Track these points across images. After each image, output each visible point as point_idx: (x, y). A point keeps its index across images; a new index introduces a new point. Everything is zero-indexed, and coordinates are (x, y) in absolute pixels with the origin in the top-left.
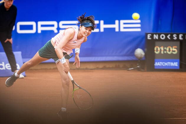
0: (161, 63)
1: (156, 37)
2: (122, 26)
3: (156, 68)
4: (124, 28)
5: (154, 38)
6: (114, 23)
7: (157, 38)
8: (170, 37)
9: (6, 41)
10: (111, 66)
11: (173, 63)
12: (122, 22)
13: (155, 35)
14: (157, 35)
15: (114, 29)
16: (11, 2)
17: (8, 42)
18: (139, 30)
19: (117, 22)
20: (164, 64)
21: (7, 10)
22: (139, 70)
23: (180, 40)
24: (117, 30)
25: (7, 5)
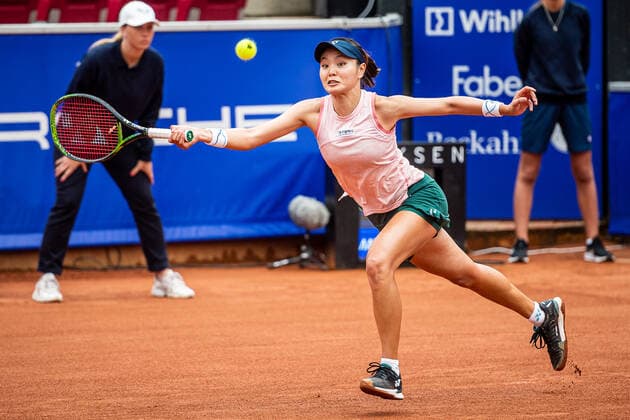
2: (242, 124)
6: (218, 117)
9: (135, 171)
10: (210, 257)
16: (146, 33)
17: (142, 174)
19: (226, 111)
21: (132, 65)
22: (302, 265)
23: (433, 164)
25: (133, 46)
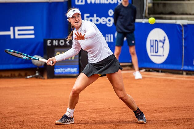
0: (61, 69)
1: (55, 43)
2: (17, 33)
3: (56, 75)
4: (19, 35)
5: (54, 44)
6: (9, 30)
7: (57, 44)
8: (69, 42)
10: (7, 75)
11: (73, 68)
12: (17, 28)
13: (54, 41)
14: (57, 41)
15: (9, 36)
18: (33, 36)
19: (12, 28)
20: (64, 71)
24: (12, 37)
